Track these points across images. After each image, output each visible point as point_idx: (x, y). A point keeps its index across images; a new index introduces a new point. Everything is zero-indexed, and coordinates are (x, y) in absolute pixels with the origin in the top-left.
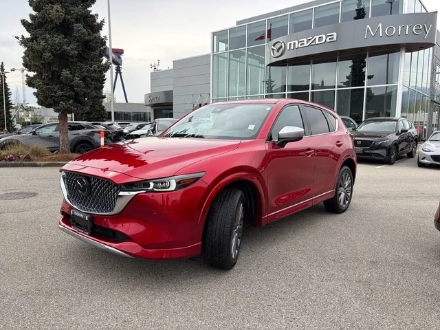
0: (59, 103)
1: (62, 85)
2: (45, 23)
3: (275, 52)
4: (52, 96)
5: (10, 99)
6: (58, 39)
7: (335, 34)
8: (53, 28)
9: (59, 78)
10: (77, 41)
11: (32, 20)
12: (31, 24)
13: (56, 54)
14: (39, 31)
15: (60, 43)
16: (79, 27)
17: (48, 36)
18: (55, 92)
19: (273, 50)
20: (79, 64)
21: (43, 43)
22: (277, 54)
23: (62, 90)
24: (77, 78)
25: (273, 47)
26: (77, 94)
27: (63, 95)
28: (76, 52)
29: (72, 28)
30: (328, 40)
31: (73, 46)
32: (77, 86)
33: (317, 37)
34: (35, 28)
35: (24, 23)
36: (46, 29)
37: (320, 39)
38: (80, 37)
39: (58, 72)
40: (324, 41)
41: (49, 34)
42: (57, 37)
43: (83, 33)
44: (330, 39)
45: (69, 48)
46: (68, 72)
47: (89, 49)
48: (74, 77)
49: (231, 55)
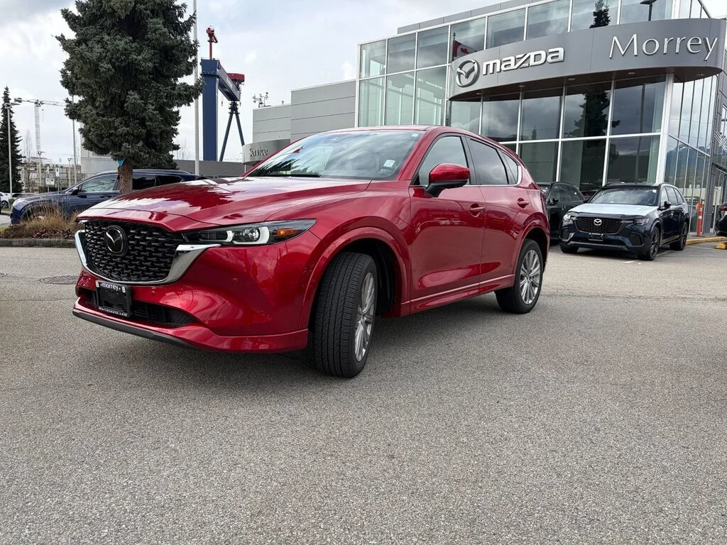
0: (121, 146)
1: (126, 118)
2: (101, 16)
3: (463, 77)
4: (111, 134)
5: (18, 148)
6: (122, 43)
7: (561, 50)
8: (114, 25)
9: (122, 107)
10: (154, 48)
11: (79, 11)
12: (77, 18)
13: (119, 67)
14: (91, 30)
15: (126, 50)
16: (157, 23)
17: (106, 38)
18: (116, 129)
19: (460, 74)
20: (154, 84)
21: (98, 49)
22: (465, 81)
23: (127, 126)
24: (150, 107)
25: (459, 70)
26: (149, 134)
27: (128, 133)
28: (150, 64)
29: (145, 26)
30: (549, 60)
31: (147, 54)
32: (151, 119)
33: (532, 55)
34: (85, 25)
35: (67, 15)
36: (103, 27)
37: (537, 57)
38: (157, 39)
39: (120, 96)
40: (542, 61)
41: (109, 34)
42: (121, 40)
43: (163, 35)
44: (552, 58)
45: (140, 57)
46: (137, 96)
47: (170, 61)
48: (146, 104)
49: (390, 82)
